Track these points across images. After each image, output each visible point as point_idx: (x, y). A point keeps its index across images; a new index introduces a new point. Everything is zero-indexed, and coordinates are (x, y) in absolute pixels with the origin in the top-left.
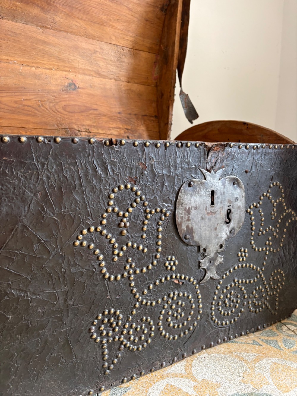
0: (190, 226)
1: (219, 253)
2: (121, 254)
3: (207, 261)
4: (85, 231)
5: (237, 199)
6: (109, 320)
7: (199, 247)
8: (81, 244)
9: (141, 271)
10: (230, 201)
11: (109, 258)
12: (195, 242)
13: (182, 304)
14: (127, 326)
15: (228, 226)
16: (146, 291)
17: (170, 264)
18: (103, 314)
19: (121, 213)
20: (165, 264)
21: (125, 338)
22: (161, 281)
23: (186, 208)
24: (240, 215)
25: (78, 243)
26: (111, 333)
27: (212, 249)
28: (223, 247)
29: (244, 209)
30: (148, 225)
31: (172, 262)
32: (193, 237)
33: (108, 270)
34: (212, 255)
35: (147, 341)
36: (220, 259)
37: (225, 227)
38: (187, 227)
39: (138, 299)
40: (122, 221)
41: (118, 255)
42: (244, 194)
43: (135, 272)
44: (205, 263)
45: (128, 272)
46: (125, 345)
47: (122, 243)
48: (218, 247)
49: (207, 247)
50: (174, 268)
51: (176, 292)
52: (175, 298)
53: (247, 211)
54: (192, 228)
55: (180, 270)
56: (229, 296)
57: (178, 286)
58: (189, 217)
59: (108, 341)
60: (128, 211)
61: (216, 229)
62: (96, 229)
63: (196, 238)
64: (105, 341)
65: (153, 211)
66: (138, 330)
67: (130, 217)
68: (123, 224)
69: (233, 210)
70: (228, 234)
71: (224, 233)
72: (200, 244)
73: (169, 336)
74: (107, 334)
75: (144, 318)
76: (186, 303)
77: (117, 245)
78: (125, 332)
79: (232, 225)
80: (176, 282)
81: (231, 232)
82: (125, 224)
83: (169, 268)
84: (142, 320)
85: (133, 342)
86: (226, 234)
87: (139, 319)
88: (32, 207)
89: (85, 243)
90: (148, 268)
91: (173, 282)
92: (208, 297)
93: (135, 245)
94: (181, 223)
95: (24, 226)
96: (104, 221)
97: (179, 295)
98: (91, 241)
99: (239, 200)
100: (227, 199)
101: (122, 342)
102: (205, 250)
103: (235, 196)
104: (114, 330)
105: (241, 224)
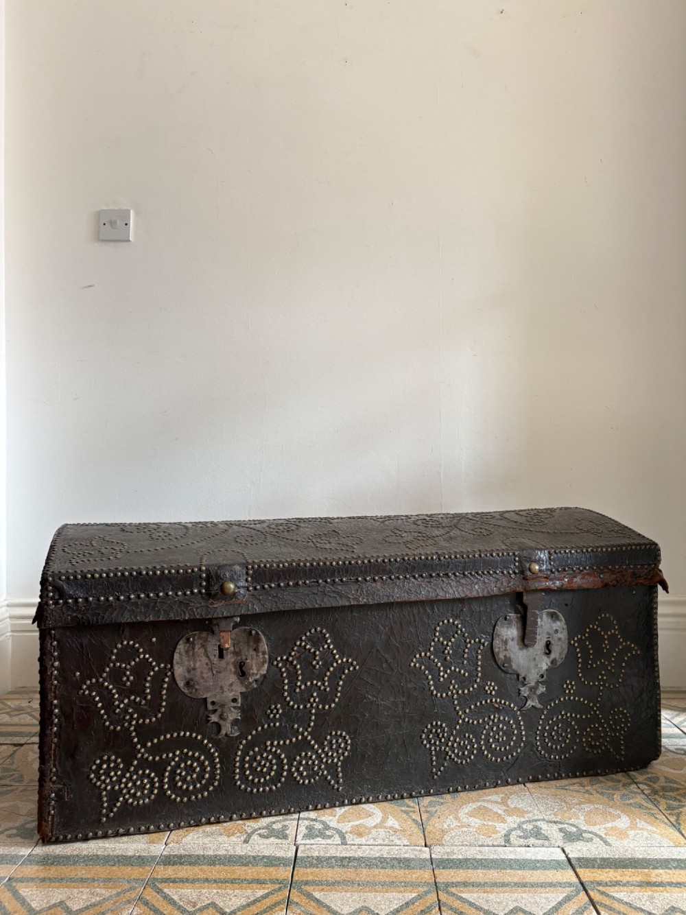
0: (508, 655)
1: (541, 682)
2: (446, 676)
3: (527, 689)
4: (418, 656)
5: (556, 631)
6: (436, 731)
7: (518, 675)
8: (415, 665)
9: (463, 692)
10: (548, 633)
11: (436, 677)
12: (514, 670)
13: (503, 728)
14: (452, 739)
15: (549, 657)
16: (467, 711)
17: (489, 689)
18: (432, 724)
19: (445, 642)
20: (484, 688)
21: (450, 750)
22: (481, 703)
23: (502, 640)
24: (561, 647)
25: (412, 664)
26: (438, 743)
27: (533, 678)
28: (545, 677)
29: (567, 641)
30: (468, 653)
31: (491, 687)
32: (511, 666)
33: (435, 688)
34: (533, 684)
35: (470, 758)
36: (542, 689)
37: (545, 658)
38: (505, 656)
39: (461, 716)
40: (446, 649)
41: (443, 676)
42: (565, 627)
43: (457, 693)
44: (525, 692)
45: (452, 692)
46: (450, 756)
47: (446, 667)
48: (538, 676)
49: (526, 675)
50: (493, 693)
51: (497, 716)
52: (496, 720)
53: (569, 643)
54: (510, 658)
55: (498, 695)
56: (555, 728)
57: (498, 710)
58: (506, 647)
59: (435, 749)
60: (450, 641)
61: (535, 659)
62: (426, 655)
63: (514, 666)
64: (433, 748)
65: (473, 641)
66: (462, 744)
67: (452, 646)
68: (446, 651)
69: (552, 642)
70: (549, 664)
71: (545, 664)
72: (519, 672)
73: (492, 756)
74: (435, 742)
75: (467, 735)
76: (507, 727)
77: (442, 669)
78: (450, 744)
79: (553, 656)
80: (497, 706)
81: (552, 662)
82: (449, 652)
83: (489, 692)
84: (465, 736)
85: (457, 755)
86: (547, 664)
87: (461, 733)
88: (382, 637)
89: (417, 665)
90: (469, 690)
91: (493, 705)
92: (531, 726)
93: (457, 670)
94: (499, 652)
95: (378, 650)
96: (432, 649)
97: (499, 719)
98: (422, 664)
99: (559, 632)
100: (545, 632)
101: (447, 753)
102: (524, 678)
103: (555, 628)
104: (440, 741)
105: (564, 656)
